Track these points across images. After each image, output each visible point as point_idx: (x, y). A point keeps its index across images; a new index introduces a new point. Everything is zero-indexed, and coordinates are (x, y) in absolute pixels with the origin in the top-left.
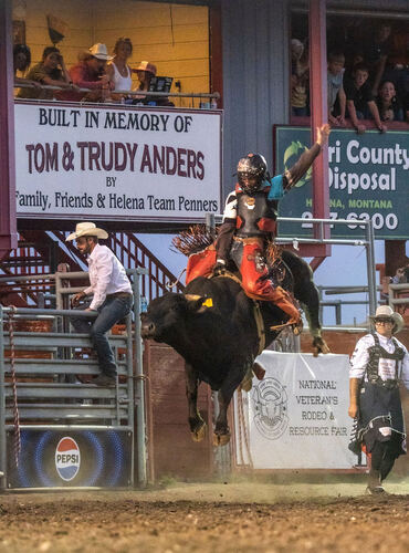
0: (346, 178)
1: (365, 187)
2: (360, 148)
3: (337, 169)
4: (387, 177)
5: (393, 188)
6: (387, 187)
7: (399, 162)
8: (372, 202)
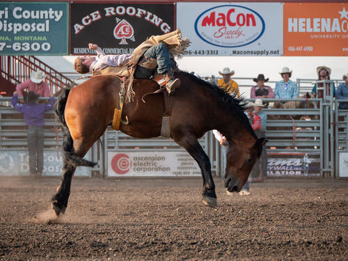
0: (13, 26)
1: (27, 30)
2: (22, 11)
3: (5, 22)
4: (43, 25)
5: (47, 30)
6: (43, 30)
7: (52, 17)
8: (31, 37)
